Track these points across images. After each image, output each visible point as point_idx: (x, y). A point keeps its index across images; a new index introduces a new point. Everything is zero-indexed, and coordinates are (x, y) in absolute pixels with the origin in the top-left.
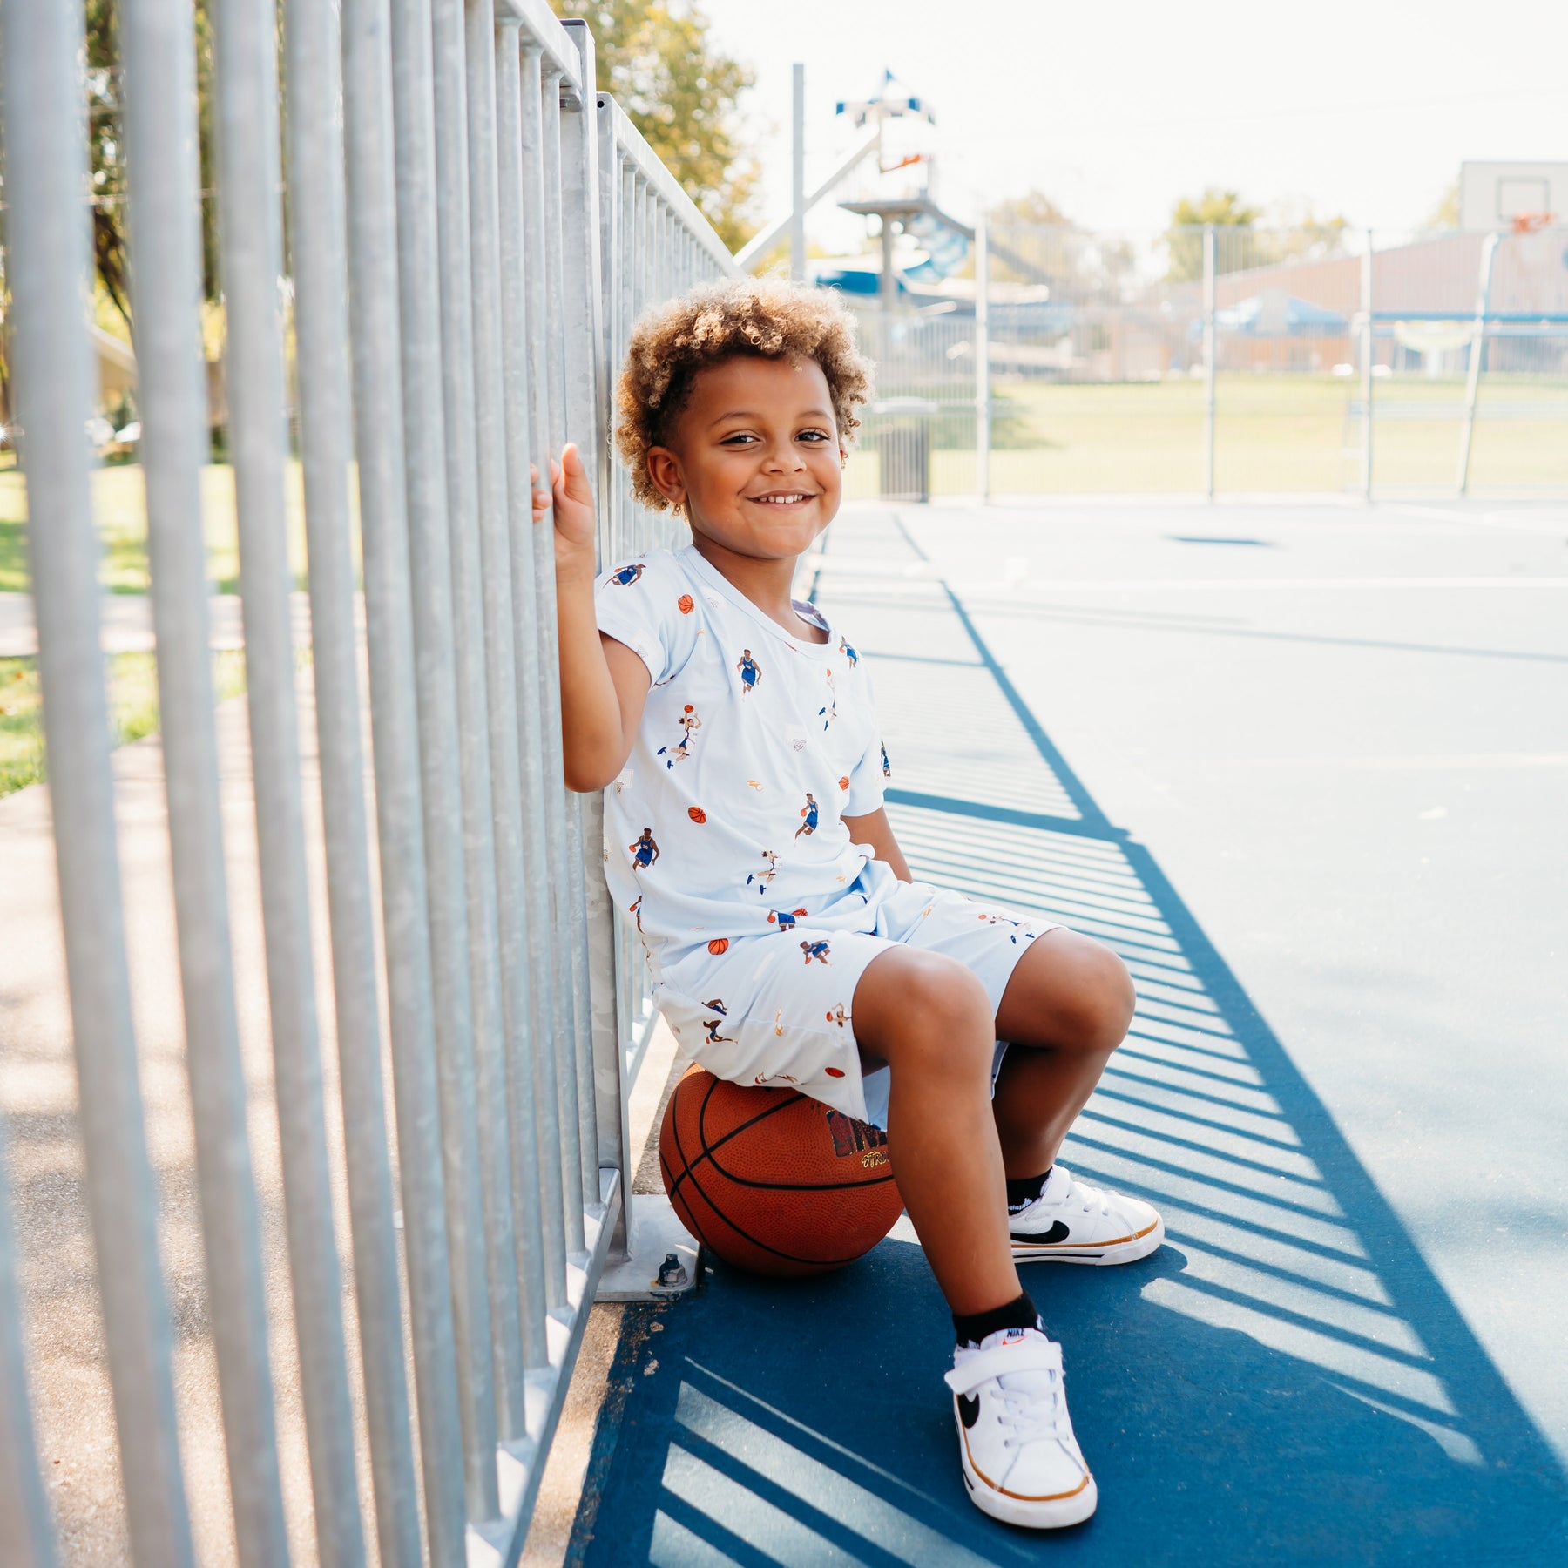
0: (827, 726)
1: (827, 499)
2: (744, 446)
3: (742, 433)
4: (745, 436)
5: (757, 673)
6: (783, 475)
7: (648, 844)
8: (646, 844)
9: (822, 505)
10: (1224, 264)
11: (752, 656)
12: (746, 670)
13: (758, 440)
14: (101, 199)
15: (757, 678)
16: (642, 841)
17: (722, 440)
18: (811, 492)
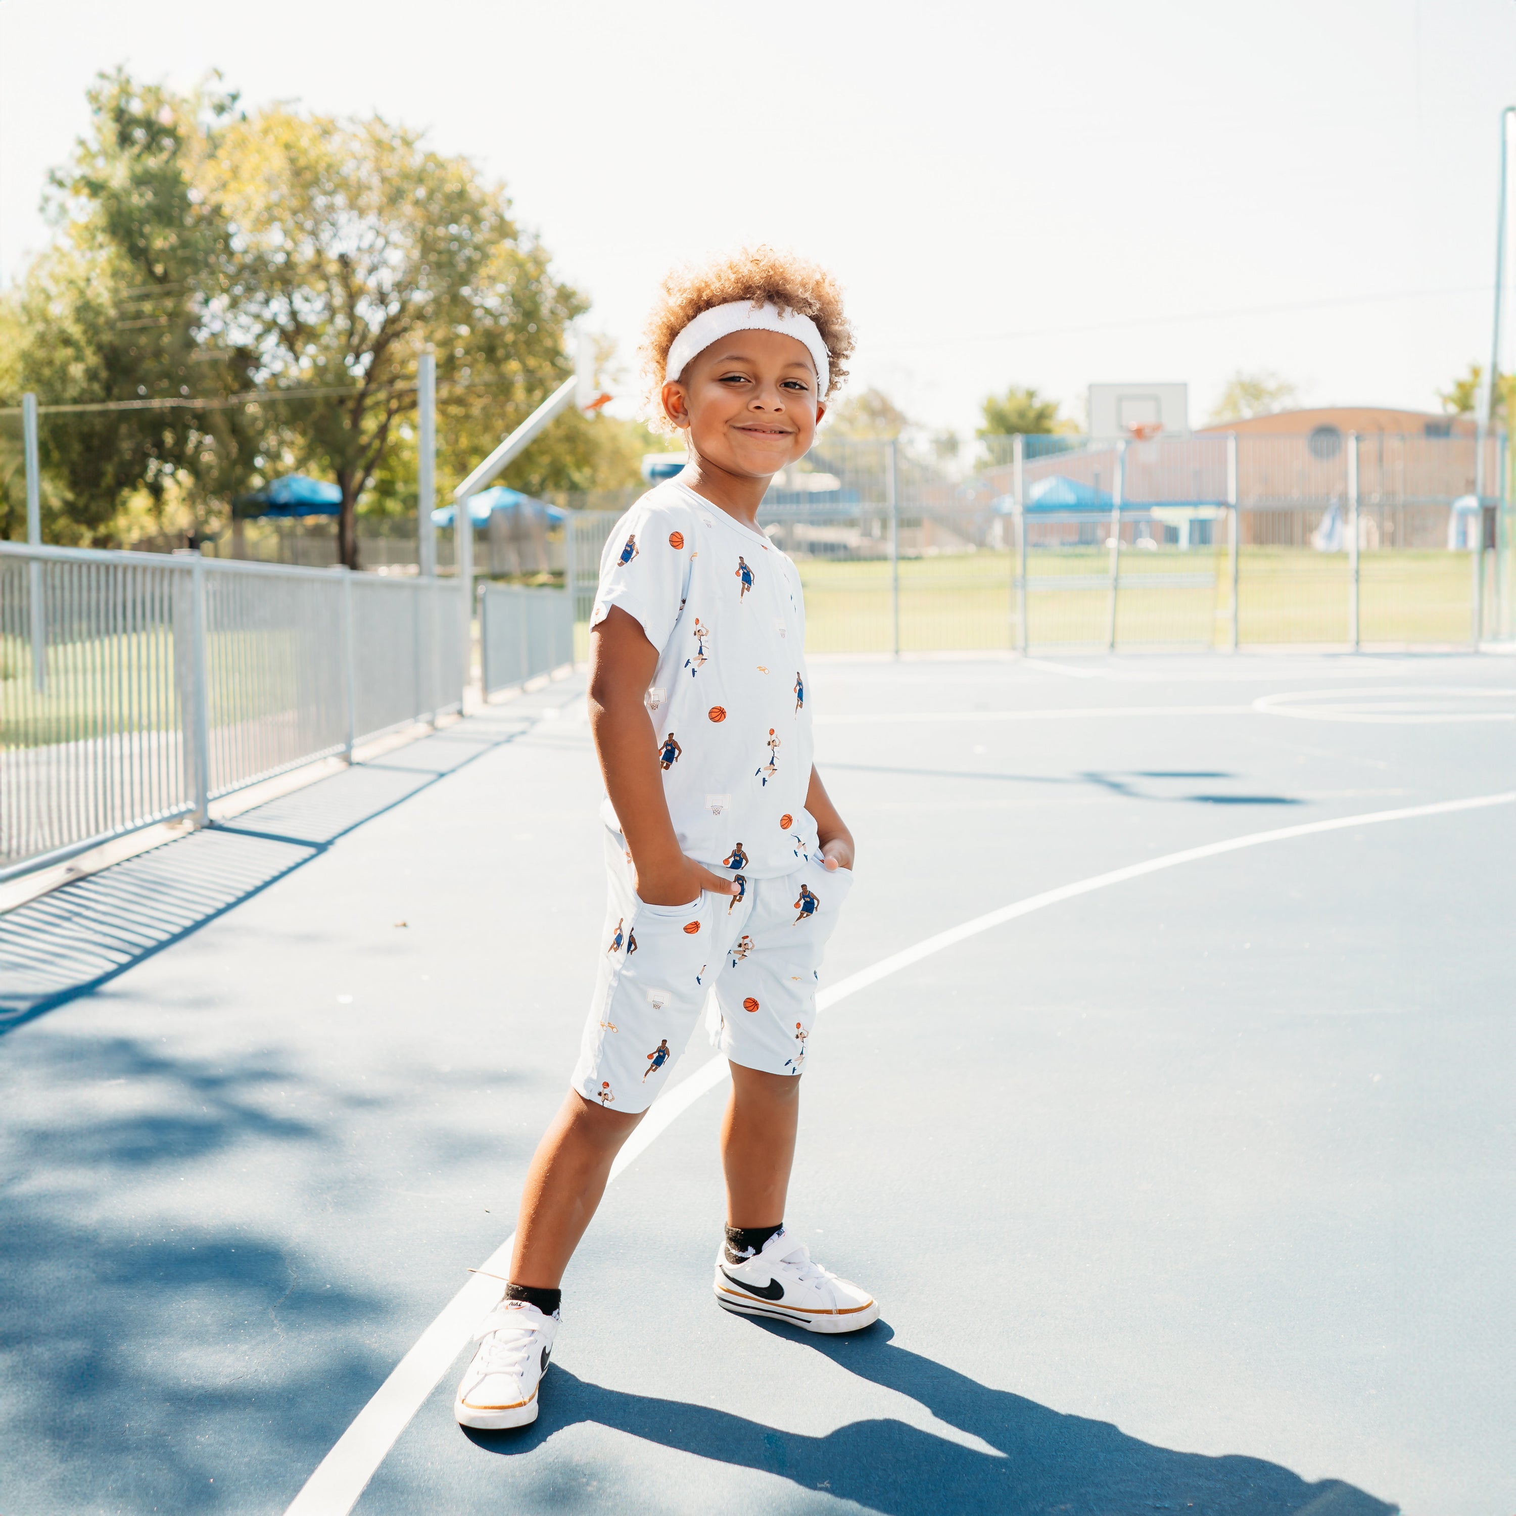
1: (801, 437)
2: (738, 384)
3: (737, 375)
4: (740, 378)
6: (765, 413)
7: (671, 745)
9: (796, 442)
10: (1030, 453)
12: (744, 573)
13: (749, 381)
15: (752, 579)
16: (666, 745)
17: (721, 377)
18: (789, 429)
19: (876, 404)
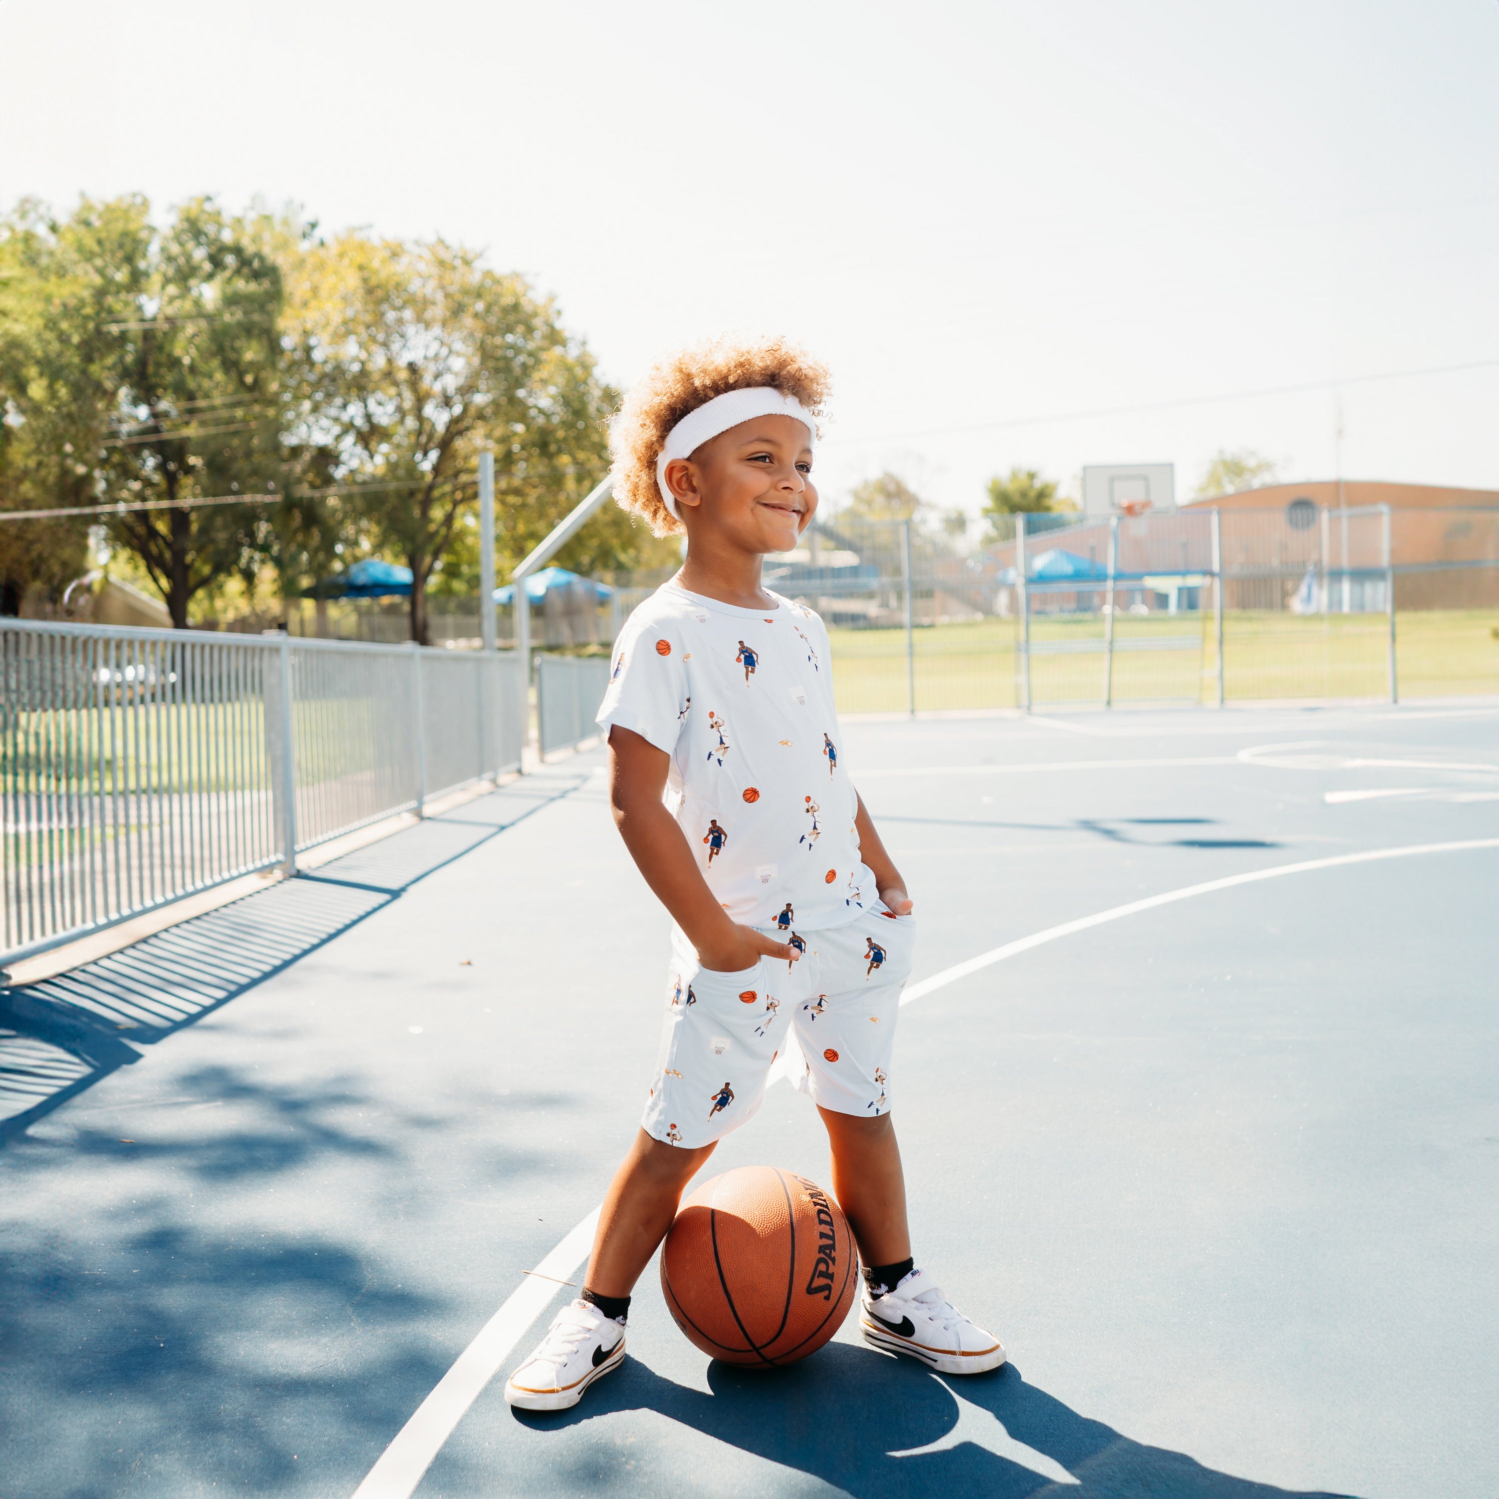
0: (817, 667)
5: (754, 656)
6: (792, 493)
7: (717, 831)
8: (715, 832)
10: (1031, 529)
11: (746, 645)
12: (746, 657)
13: (773, 463)
14: (144, 505)
15: (755, 660)
16: (711, 831)
17: (749, 457)
19: (892, 488)
